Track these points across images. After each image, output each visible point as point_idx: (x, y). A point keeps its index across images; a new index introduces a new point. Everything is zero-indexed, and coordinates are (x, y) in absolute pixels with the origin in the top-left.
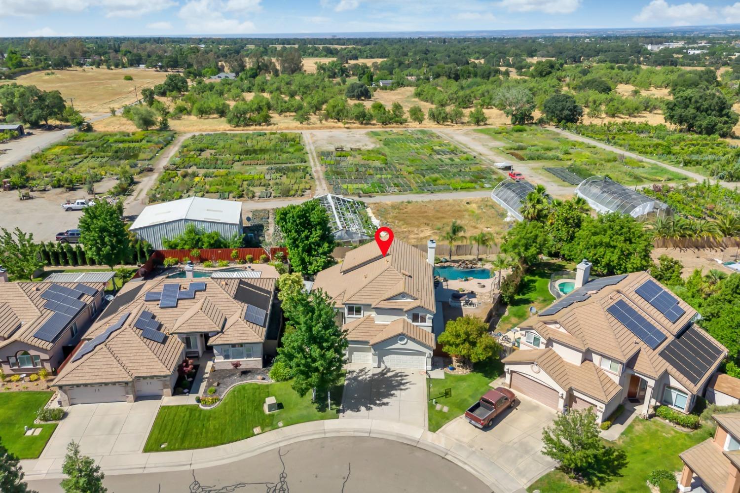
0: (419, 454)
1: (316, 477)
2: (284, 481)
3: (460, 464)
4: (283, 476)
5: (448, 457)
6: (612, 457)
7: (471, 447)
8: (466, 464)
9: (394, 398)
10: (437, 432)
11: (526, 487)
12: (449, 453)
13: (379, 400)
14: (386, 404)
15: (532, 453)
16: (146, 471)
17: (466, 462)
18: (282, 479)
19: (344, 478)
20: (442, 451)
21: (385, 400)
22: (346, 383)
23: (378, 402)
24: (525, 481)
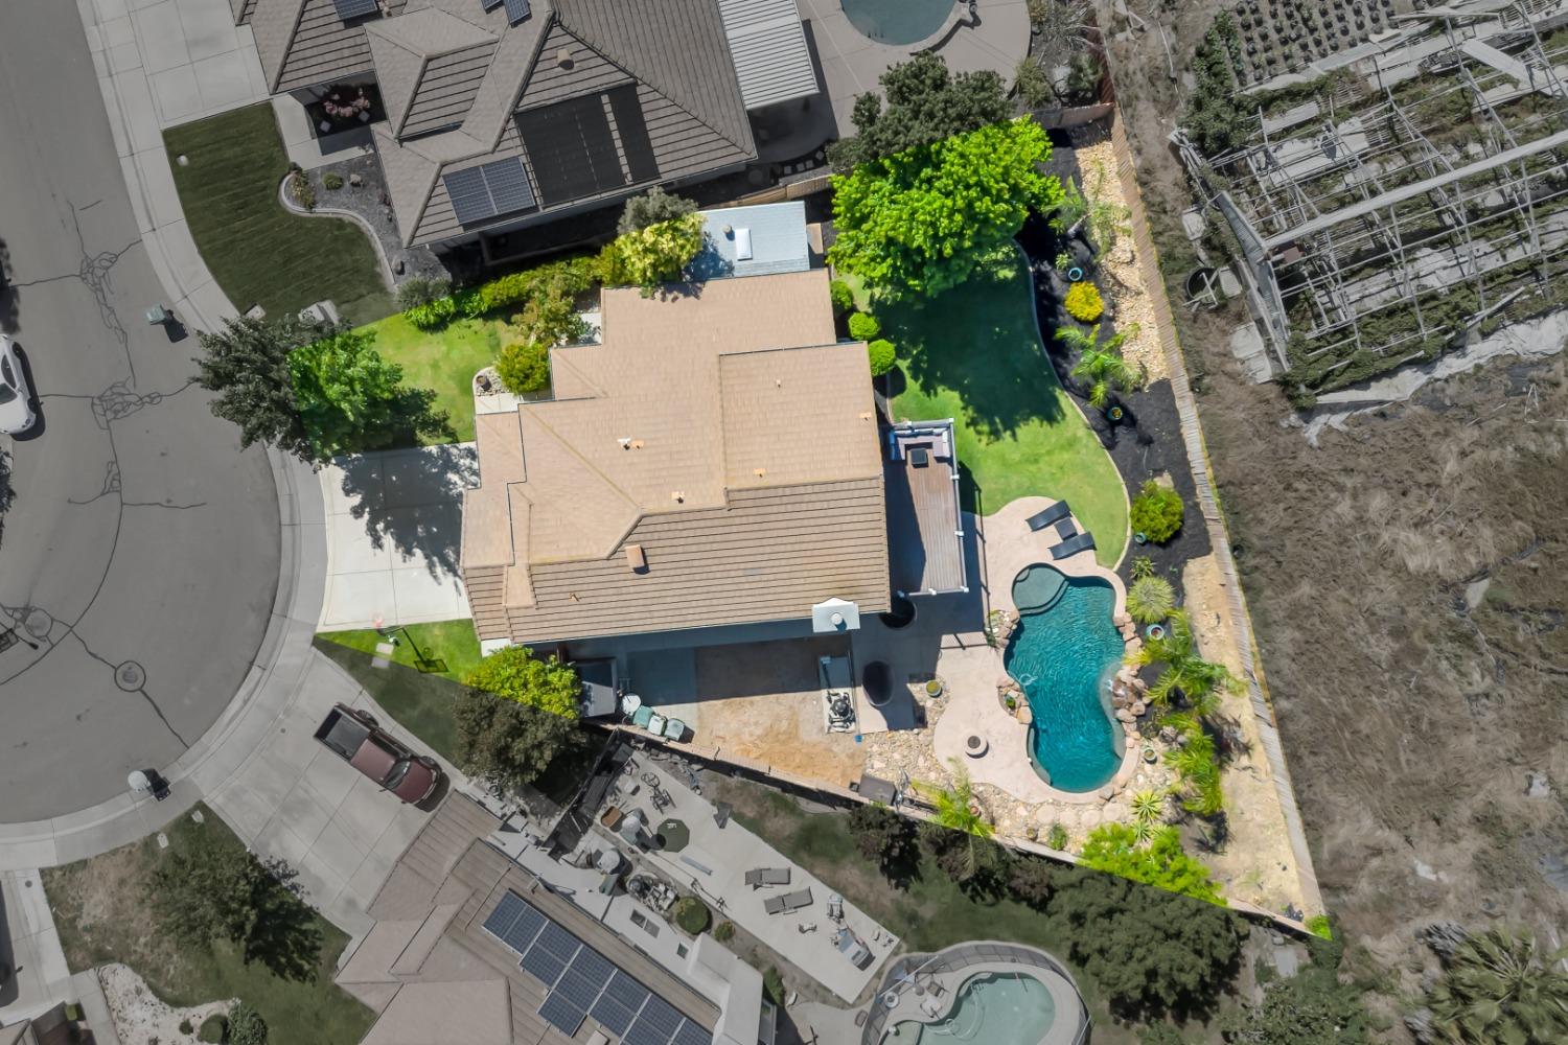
0: (252, 621)
1: (163, 454)
2: (143, 403)
3: (242, 693)
4: (154, 398)
5: (255, 672)
6: (295, 955)
7: (287, 712)
8: (245, 702)
9: (398, 556)
10: (314, 649)
11: (205, 800)
12: (267, 673)
13: (386, 529)
14: (377, 542)
15: (285, 819)
16: (125, 163)
17: (250, 704)
18: (147, 399)
19: (169, 501)
20: (268, 660)
21: (388, 541)
22: (433, 449)
23: (380, 526)
24: (220, 800)
